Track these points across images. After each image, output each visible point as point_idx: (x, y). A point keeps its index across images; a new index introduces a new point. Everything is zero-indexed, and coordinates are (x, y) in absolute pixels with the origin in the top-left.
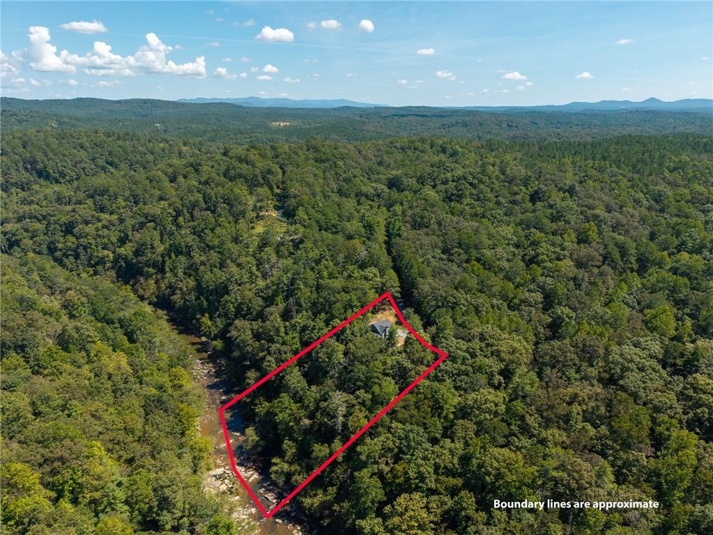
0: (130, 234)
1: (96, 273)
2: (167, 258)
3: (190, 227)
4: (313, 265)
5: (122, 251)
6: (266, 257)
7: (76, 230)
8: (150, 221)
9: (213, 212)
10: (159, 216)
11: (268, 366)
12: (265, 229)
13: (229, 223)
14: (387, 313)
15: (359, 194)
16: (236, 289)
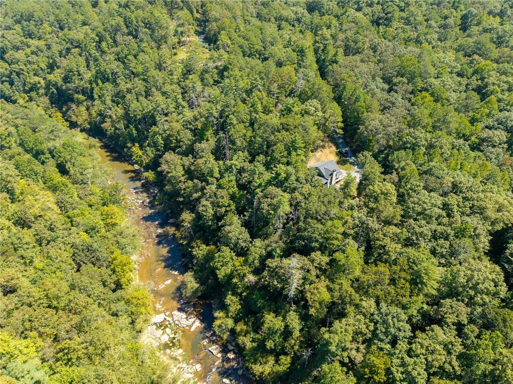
0: (57, 60)
1: (31, 99)
2: (94, 85)
3: (113, 53)
4: (245, 96)
5: (51, 77)
6: (190, 85)
7: (6, 56)
8: (76, 47)
9: (135, 37)
10: (82, 41)
11: (204, 211)
12: (188, 54)
13: (152, 48)
14: (327, 151)
15: (279, 19)
16: (163, 120)
